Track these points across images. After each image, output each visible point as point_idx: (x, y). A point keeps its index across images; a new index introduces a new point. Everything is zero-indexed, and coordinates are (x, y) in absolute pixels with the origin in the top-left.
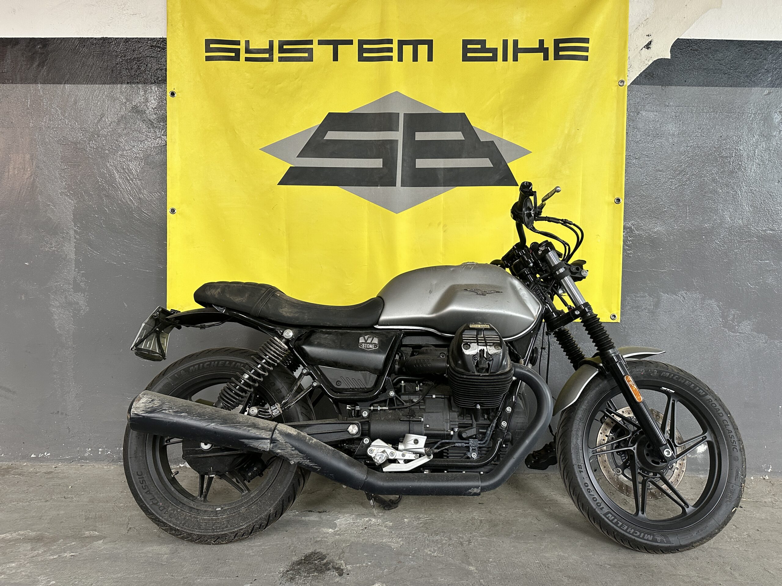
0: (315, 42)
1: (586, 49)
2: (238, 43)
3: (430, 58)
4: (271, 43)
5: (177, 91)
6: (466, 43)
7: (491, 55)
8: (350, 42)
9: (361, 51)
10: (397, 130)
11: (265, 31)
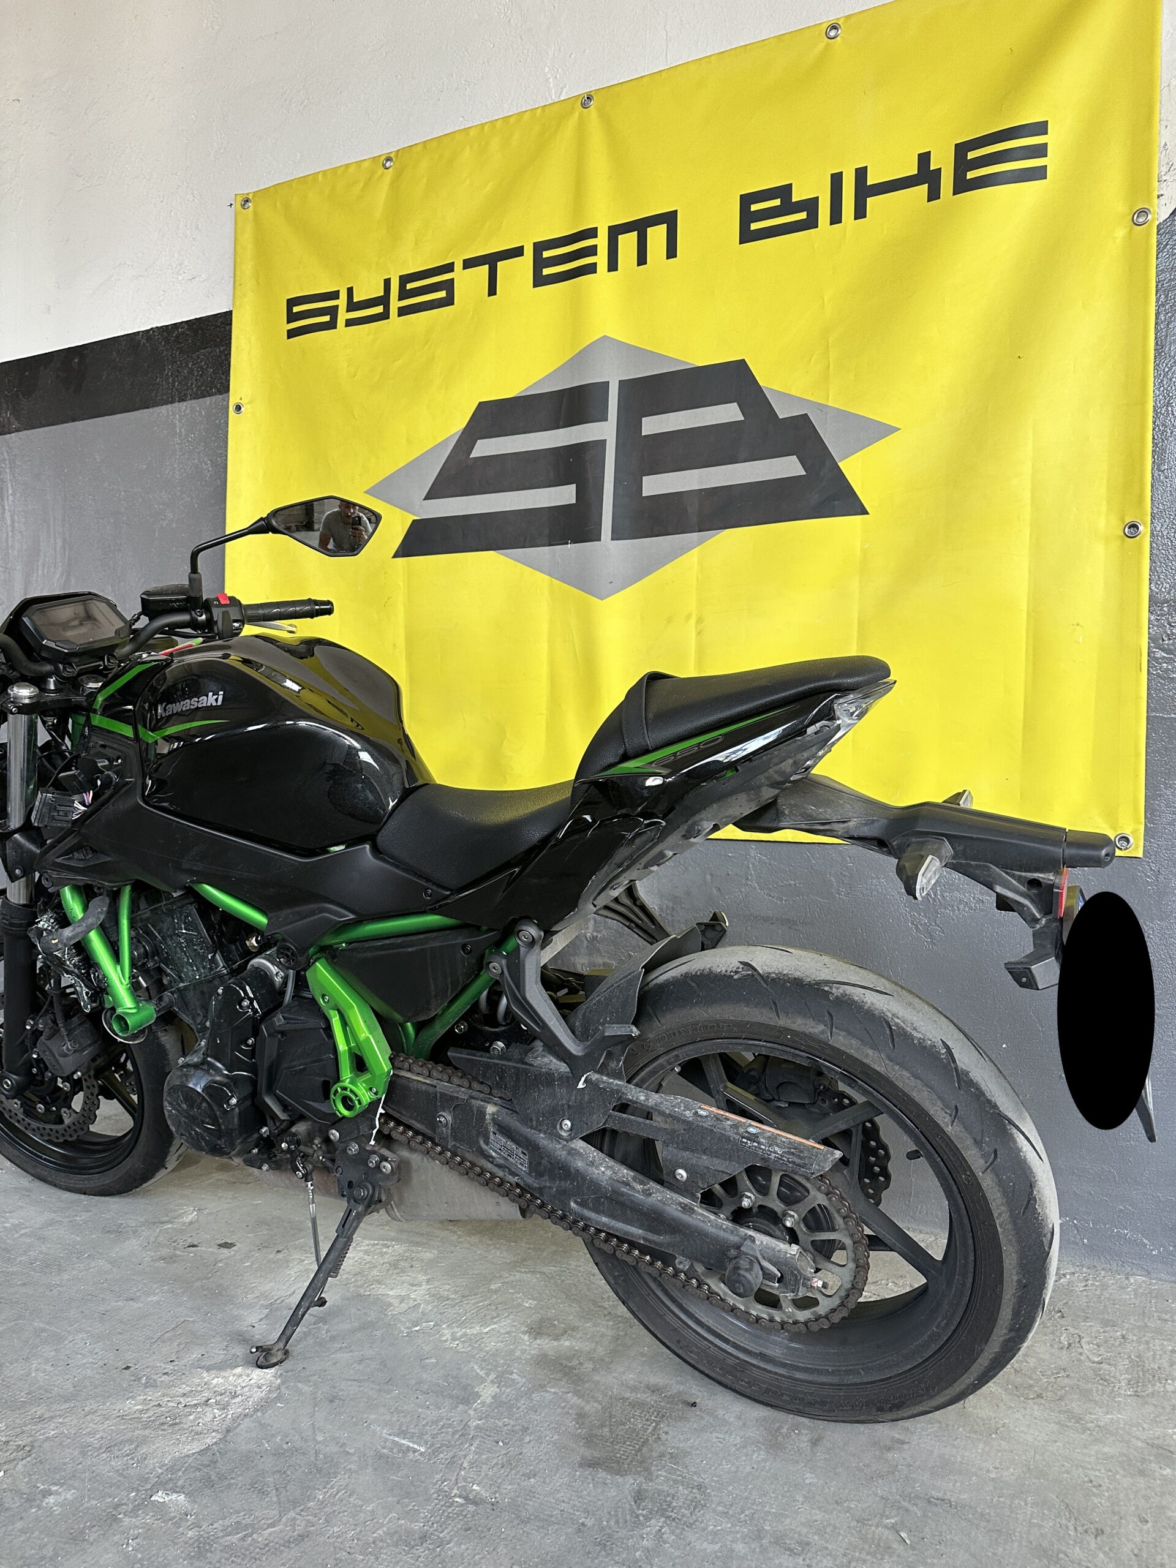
0: (458, 266)
1: (1041, 151)
2: (335, 295)
3: (671, 252)
4: (387, 283)
5: (246, 401)
6: (746, 200)
7: (803, 216)
8: (518, 252)
9: (539, 263)
11: (377, 264)
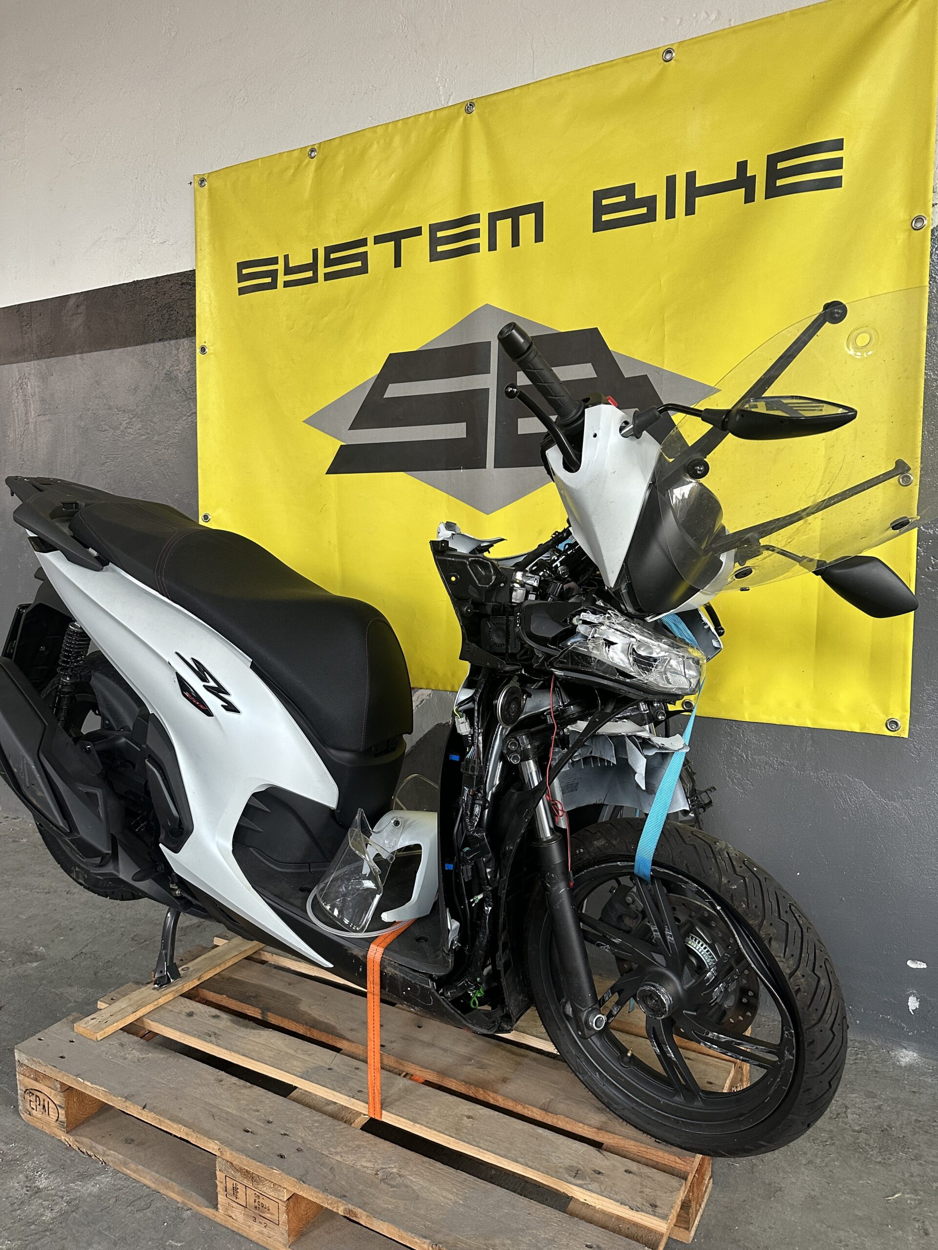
0: (371, 241)
1: (837, 164)
2: (274, 261)
3: (539, 237)
4: (315, 252)
5: (209, 344)
6: (599, 196)
7: (644, 210)
8: (417, 232)
9: (434, 242)
10: (487, 371)
11: (307, 236)
